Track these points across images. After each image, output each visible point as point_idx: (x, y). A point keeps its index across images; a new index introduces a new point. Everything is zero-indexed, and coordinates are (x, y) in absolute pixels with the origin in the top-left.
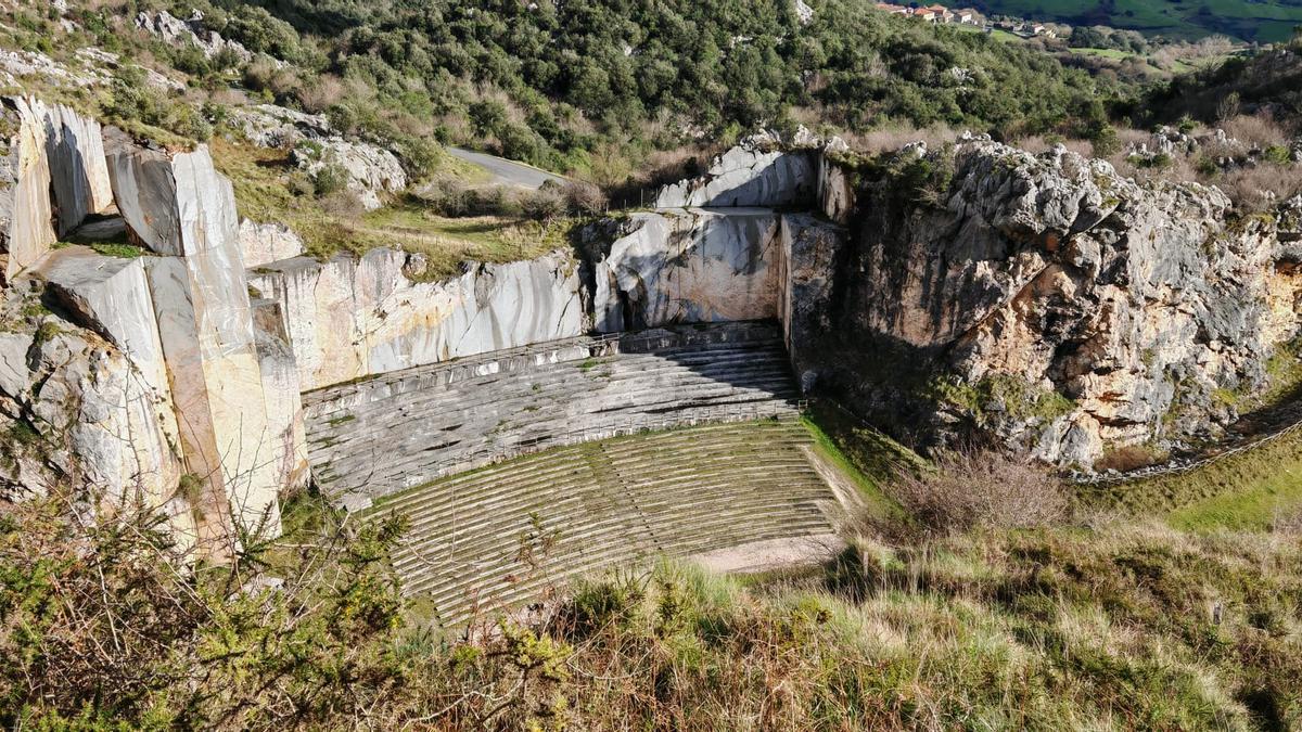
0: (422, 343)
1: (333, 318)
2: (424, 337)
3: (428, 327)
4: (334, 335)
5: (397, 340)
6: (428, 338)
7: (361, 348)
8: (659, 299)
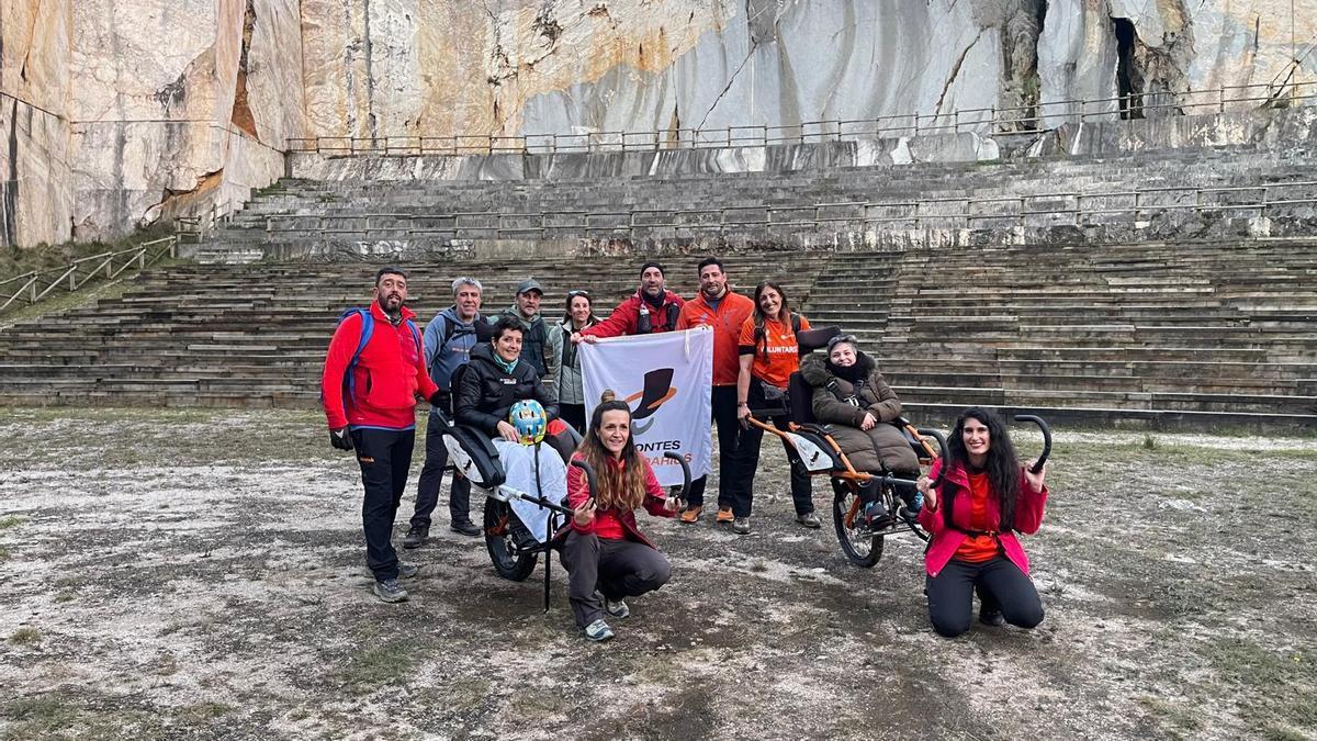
0: (626, 106)
1: (454, 17)
2: (631, 93)
3: (642, 71)
4: (452, 51)
5: (576, 90)
6: (639, 94)
7: (503, 92)
8: (1226, 41)
